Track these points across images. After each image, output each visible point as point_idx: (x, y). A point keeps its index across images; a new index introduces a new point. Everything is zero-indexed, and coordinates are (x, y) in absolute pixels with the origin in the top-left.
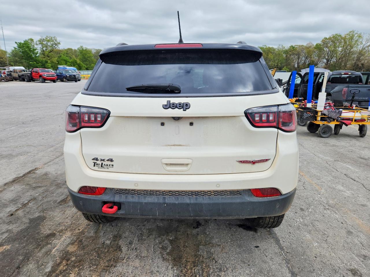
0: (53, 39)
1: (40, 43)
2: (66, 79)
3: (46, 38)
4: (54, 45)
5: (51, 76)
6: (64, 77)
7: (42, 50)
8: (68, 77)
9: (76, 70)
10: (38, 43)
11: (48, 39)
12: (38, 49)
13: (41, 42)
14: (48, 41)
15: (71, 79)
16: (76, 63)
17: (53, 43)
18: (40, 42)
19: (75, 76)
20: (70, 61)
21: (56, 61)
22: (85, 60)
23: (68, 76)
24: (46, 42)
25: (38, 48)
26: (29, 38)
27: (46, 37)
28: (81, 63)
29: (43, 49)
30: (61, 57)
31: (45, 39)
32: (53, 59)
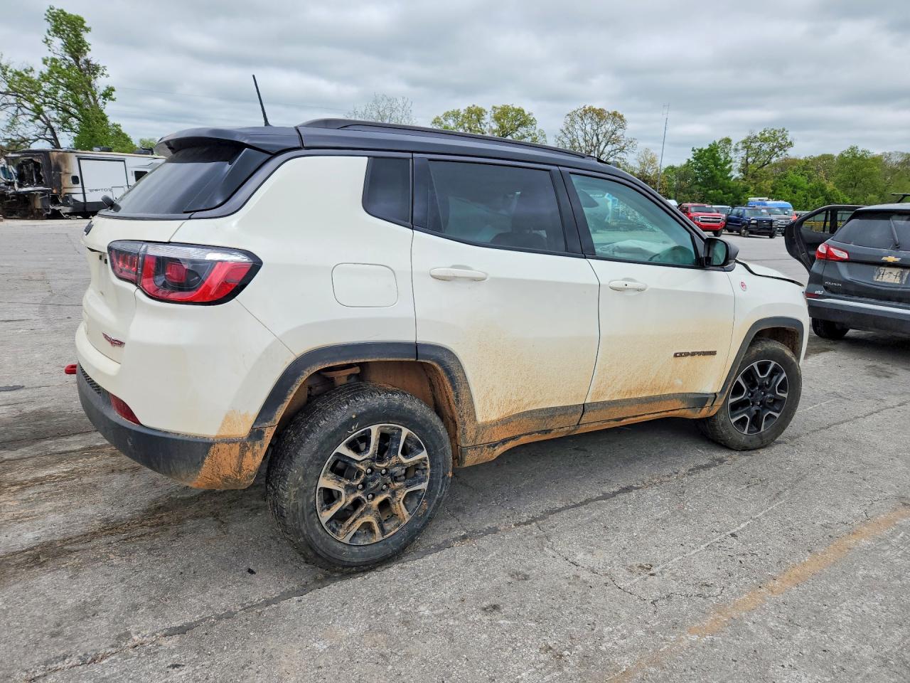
0: (778, 134)
1: (745, 147)
2: (746, 229)
3: (762, 135)
4: (776, 150)
5: (711, 220)
6: (744, 224)
7: (744, 162)
8: (753, 224)
9: (790, 208)
10: (740, 147)
11: (767, 135)
12: (735, 162)
13: (747, 144)
14: (765, 140)
15: (760, 229)
16: (822, 191)
17: (775, 144)
18: (744, 145)
19: (771, 222)
20: (807, 186)
21: (769, 187)
22: (854, 183)
23: (753, 222)
24: (758, 144)
25: (736, 160)
26: (724, 137)
27: (762, 131)
28: (838, 191)
29: (747, 160)
30: (785, 176)
31: (759, 136)
32: (763, 182)
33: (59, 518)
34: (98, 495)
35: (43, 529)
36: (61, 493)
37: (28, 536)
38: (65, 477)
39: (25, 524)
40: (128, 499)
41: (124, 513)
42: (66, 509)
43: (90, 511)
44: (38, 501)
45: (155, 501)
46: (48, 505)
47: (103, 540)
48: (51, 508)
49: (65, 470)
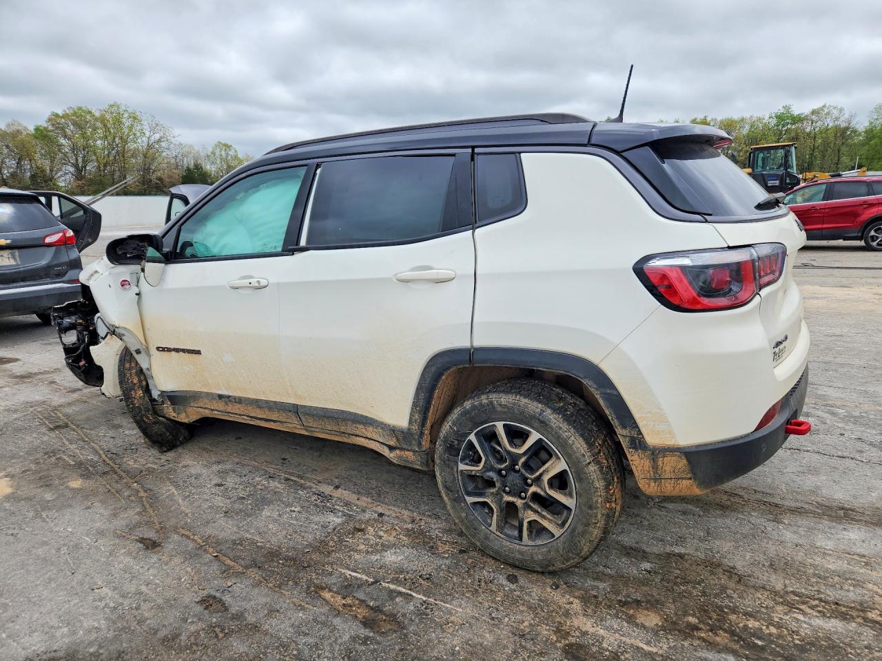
33: (822, 542)
34: (772, 549)
35: (839, 536)
36: (814, 575)
37: (854, 535)
38: (803, 603)
39: (858, 551)
40: (746, 529)
41: (756, 518)
42: (814, 549)
43: (788, 536)
44: (844, 576)
45: (722, 516)
46: (832, 565)
47: (787, 503)
48: (828, 558)
49: (801, 617)
